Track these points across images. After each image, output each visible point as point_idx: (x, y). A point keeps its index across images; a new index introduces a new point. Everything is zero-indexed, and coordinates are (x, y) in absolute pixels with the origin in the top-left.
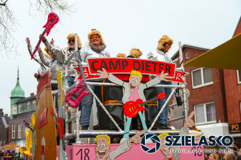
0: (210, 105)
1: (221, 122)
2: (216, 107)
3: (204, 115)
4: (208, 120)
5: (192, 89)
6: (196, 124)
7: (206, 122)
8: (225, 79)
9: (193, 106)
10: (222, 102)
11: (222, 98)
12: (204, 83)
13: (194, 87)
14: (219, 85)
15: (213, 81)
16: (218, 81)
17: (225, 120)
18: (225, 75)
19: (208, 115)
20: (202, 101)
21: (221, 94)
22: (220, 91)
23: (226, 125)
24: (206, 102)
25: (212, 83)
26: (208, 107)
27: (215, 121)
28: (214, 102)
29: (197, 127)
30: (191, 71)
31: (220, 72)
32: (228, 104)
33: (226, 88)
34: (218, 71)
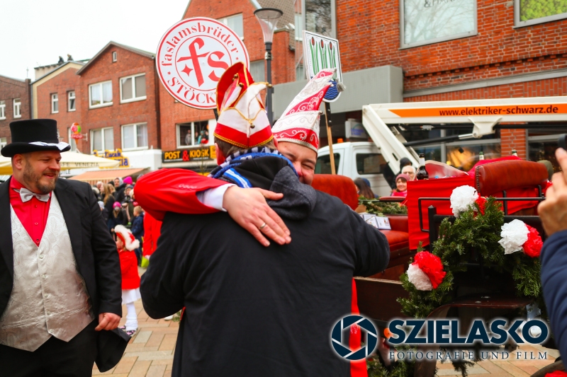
0: (142, 126)
1: (154, 148)
2: (148, 129)
4: (139, 145)
5: (120, 104)
6: (123, 149)
7: (135, 147)
8: (161, 94)
9: (121, 126)
10: (156, 123)
11: (156, 118)
12: (136, 96)
13: (122, 101)
14: (153, 101)
15: (147, 95)
16: (153, 95)
17: (159, 146)
18: (161, 88)
19: (139, 138)
20: (132, 120)
21: (155, 113)
22: (154, 109)
23: (159, 152)
24: (138, 122)
25: (144, 97)
26: (138, 128)
27: (147, 147)
28: (146, 123)
29: (123, 154)
30: (119, 78)
31: (155, 83)
32: (163, 127)
33: (162, 106)
34: (153, 83)
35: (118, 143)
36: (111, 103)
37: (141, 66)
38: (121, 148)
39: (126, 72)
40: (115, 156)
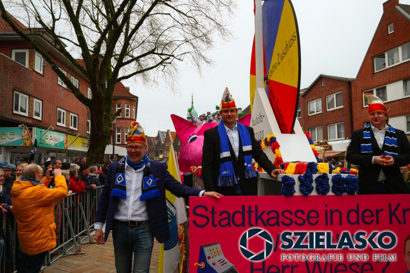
0: (341, 125)
1: (349, 139)
2: (345, 127)
3: (335, 133)
4: (338, 138)
5: (327, 112)
6: (329, 140)
7: (337, 139)
8: (353, 104)
9: (327, 125)
10: (350, 122)
11: (350, 119)
12: (337, 107)
13: (328, 110)
14: (348, 109)
15: (343, 105)
16: (348, 105)
18: (353, 100)
19: (339, 133)
20: (334, 121)
21: (349, 116)
22: (349, 114)
25: (342, 107)
26: (338, 125)
27: (344, 138)
28: (343, 123)
29: (328, 143)
30: (326, 96)
31: (349, 97)
32: (354, 124)
33: (354, 111)
34: (347, 97)
35: (325, 136)
36: (321, 112)
37: (340, 87)
38: (327, 140)
39: (330, 92)
40: (324, 144)
